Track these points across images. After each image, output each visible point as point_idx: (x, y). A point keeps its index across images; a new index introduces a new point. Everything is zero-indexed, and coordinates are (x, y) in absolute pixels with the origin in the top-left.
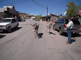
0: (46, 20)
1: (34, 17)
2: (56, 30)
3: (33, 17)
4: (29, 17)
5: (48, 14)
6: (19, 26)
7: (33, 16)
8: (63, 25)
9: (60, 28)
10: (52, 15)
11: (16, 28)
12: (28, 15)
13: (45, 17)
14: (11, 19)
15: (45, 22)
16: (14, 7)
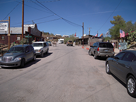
1: (63, 40)
13: (80, 39)
16: (36, 26)
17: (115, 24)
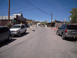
0: (51, 26)
1: (40, 24)
2: (59, 35)
3: (38, 24)
4: (35, 23)
5: (53, 21)
6: (27, 32)
7: (39, 22)
8: (65, 30)
9: (62, 33)
10: (56, 21)
11: (25, 34)
12: (34, 21)
13: (50, 23)
14: (21, 25)
15: (50, 28)
16: (22, 15)
17: (73, 13)
